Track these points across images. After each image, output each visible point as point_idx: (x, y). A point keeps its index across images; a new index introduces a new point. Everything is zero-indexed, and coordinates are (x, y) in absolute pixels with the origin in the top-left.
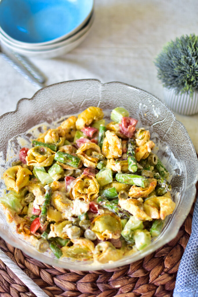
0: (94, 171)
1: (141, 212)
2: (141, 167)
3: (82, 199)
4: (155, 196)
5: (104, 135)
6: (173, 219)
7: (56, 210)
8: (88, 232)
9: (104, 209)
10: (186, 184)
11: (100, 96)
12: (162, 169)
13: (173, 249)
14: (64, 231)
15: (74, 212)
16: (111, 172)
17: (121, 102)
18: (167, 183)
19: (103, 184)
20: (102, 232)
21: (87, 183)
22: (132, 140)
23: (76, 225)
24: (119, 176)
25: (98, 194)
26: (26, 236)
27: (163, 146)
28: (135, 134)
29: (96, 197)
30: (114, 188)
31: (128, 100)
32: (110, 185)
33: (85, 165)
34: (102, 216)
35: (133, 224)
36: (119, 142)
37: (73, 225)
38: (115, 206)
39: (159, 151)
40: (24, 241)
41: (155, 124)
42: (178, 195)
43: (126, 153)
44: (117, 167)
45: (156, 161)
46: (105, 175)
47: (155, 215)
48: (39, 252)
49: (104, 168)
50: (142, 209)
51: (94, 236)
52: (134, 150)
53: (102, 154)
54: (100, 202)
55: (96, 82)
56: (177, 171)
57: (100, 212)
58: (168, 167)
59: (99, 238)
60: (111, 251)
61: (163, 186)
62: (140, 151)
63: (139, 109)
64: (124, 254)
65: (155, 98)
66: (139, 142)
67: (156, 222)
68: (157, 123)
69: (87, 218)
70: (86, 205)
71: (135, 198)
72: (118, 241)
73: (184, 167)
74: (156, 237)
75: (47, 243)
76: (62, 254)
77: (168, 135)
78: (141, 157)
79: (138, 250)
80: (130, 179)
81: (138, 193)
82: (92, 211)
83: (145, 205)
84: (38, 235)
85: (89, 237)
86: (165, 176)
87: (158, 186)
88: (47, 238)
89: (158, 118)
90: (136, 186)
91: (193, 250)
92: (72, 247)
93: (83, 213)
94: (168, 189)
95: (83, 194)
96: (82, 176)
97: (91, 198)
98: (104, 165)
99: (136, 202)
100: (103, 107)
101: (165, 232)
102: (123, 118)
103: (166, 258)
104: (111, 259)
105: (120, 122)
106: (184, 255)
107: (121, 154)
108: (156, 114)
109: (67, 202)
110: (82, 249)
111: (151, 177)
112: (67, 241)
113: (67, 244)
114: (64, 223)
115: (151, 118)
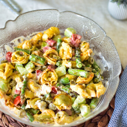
0: (54, 67)
1: (85, 92)
2: (84, 65)
3: (47, 84)
4: (93, 83)
5: (60, 45)
6: (104, 98)
7: (30, 91)
8: (51, 105)
9: (61, 91)
10: (113, 76)
11: (58, 20)
12: (96, 67)
13: (103, 118)
14: (36, 104)
15: (42, 93)
16: (65, 68)
17: (71, 24)
18: (101, 75)
19: (60, 75)
20: (60, 105)
21: (50, 74)
22: (78, 48)
23: (43, 101)
24: (70, 70)
25: (57, 81)
26: (11, 107)
27: (97, 52)
28: (80, 45)
29: (56, 83)
30: (67, 78)
31: (76, 23)
32: (64, 76)
33: (49, 63)
34: (60, 95)
35: (80, 100)
36: (70, 49)
37: (41, 100)
38: (68, 89)
39: (94, 56)
40: (10, 111)
41: (93, 38)
42: (107, 83)
43: (75, 56)
44: (69, 65)
45: (93, 62)
46: (61, 69)
47: (93, 95)
48: (20, 118)
49: (60, 65)
50: (85, 91)
51: (55, 108)
52: (79, 54)
53: (59, 56)
54: (58, 86)
55: (55, 11)
56: (107, 68)
57: (59, 92)
58: (100, 65)
59: (58, 109)
60: (66, 117)
61: (98, 77)
62: (84, 55)
63: (82, 29)
64: (73, 120)
65: (93, 22)
66: (83, 49)
67: (93, 99)
68: (94, 38)
69: (50, 96)
70: (50, 88)
71: (80, 84)
72: (70, 111)
73: (111, 65)
74: (94, 108)
75: (25, 112)
76: (34, 119)
77: (101, 45)
78: (84, 59)
79: (82, 117)
80: (77, 72)
81: (82, 81)
82: (53, 92)
83: (87, 89)
84: (19, 107)
85: (52, 108)
86: (99, 71)
87: (95, 77)
88: (24, 109)
89: (95, 35)
90: (81, 77)
91: (117, 117)
92: (41, 114)
93: (48, 93)
94: (101, 79)
95: (47, 81)
96: (47, 70)
97: (52, 84)
98: (61, 63)
99: (82, 86)
100: (59, 27)
101: (100, 106)
102: (73, 34)
103: (99, 123)
104: (66, 122)
105: (70, 37)
106: (111, 120)
107: (72, 56)
108: (94, 32)
109: (38, 86)
110: (47, 116)
111: (90, 71)
112: (37, 111)
113: (37, 113)
114: (36, 99)
115: (90, 35)
